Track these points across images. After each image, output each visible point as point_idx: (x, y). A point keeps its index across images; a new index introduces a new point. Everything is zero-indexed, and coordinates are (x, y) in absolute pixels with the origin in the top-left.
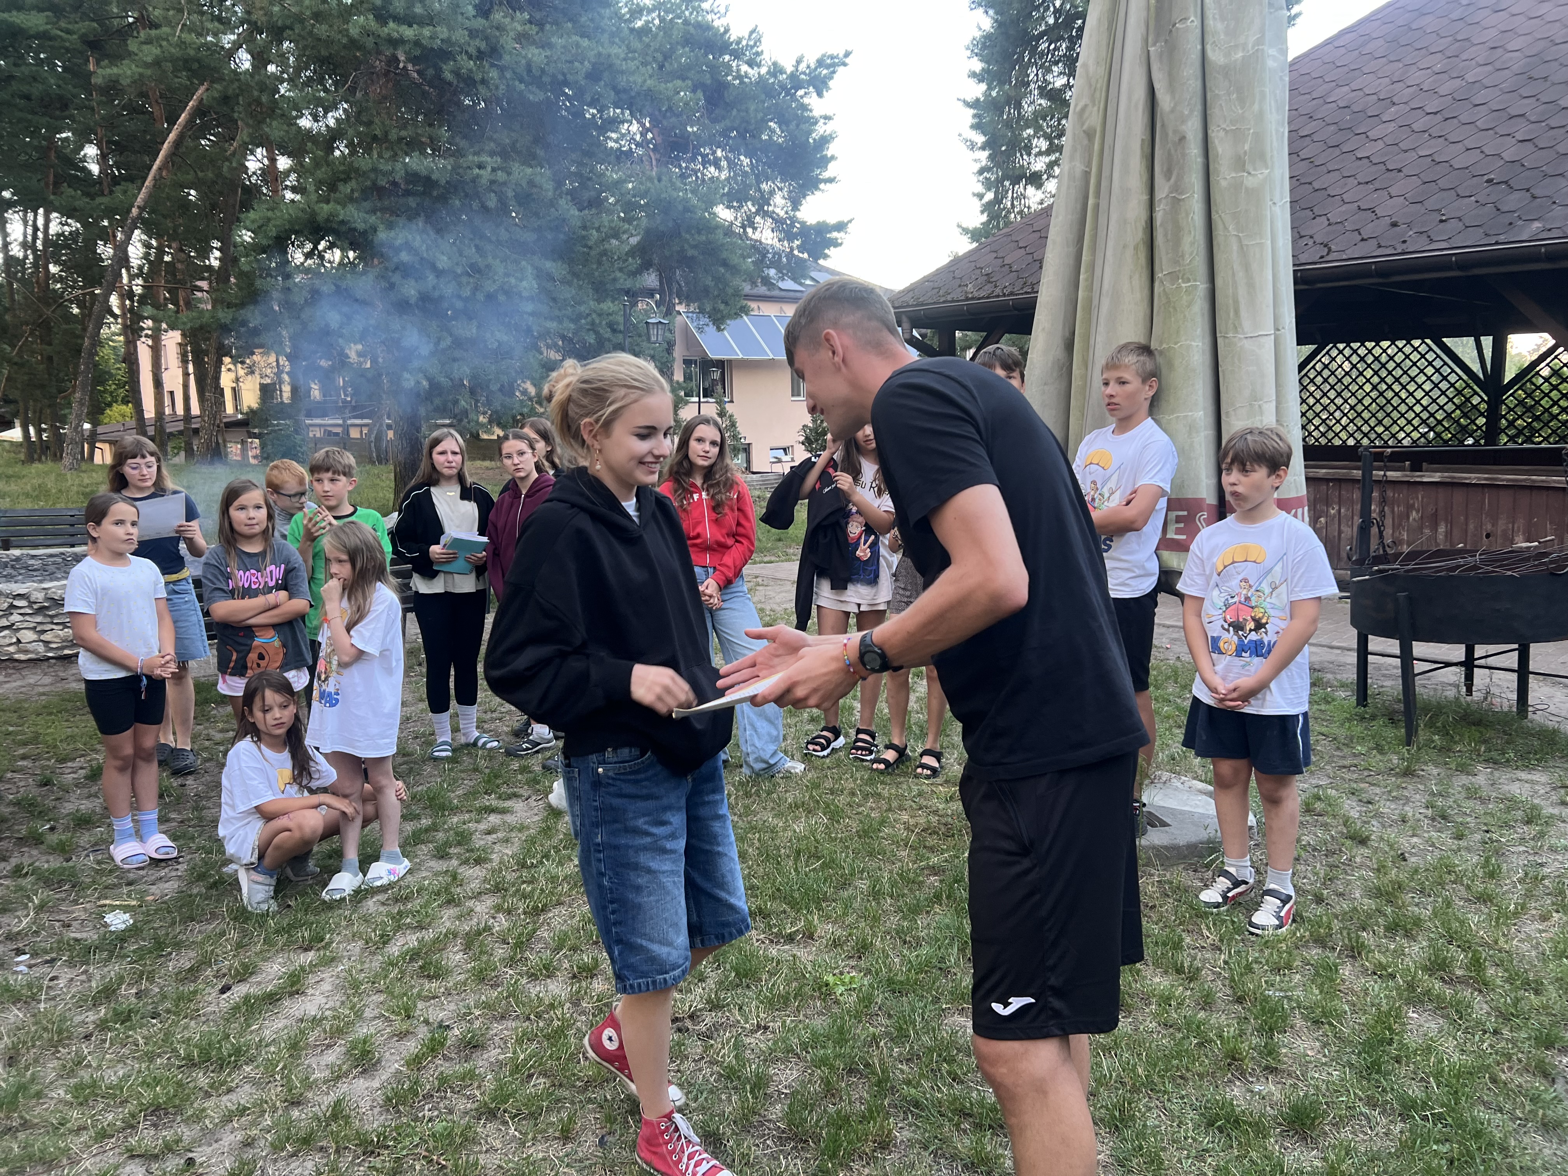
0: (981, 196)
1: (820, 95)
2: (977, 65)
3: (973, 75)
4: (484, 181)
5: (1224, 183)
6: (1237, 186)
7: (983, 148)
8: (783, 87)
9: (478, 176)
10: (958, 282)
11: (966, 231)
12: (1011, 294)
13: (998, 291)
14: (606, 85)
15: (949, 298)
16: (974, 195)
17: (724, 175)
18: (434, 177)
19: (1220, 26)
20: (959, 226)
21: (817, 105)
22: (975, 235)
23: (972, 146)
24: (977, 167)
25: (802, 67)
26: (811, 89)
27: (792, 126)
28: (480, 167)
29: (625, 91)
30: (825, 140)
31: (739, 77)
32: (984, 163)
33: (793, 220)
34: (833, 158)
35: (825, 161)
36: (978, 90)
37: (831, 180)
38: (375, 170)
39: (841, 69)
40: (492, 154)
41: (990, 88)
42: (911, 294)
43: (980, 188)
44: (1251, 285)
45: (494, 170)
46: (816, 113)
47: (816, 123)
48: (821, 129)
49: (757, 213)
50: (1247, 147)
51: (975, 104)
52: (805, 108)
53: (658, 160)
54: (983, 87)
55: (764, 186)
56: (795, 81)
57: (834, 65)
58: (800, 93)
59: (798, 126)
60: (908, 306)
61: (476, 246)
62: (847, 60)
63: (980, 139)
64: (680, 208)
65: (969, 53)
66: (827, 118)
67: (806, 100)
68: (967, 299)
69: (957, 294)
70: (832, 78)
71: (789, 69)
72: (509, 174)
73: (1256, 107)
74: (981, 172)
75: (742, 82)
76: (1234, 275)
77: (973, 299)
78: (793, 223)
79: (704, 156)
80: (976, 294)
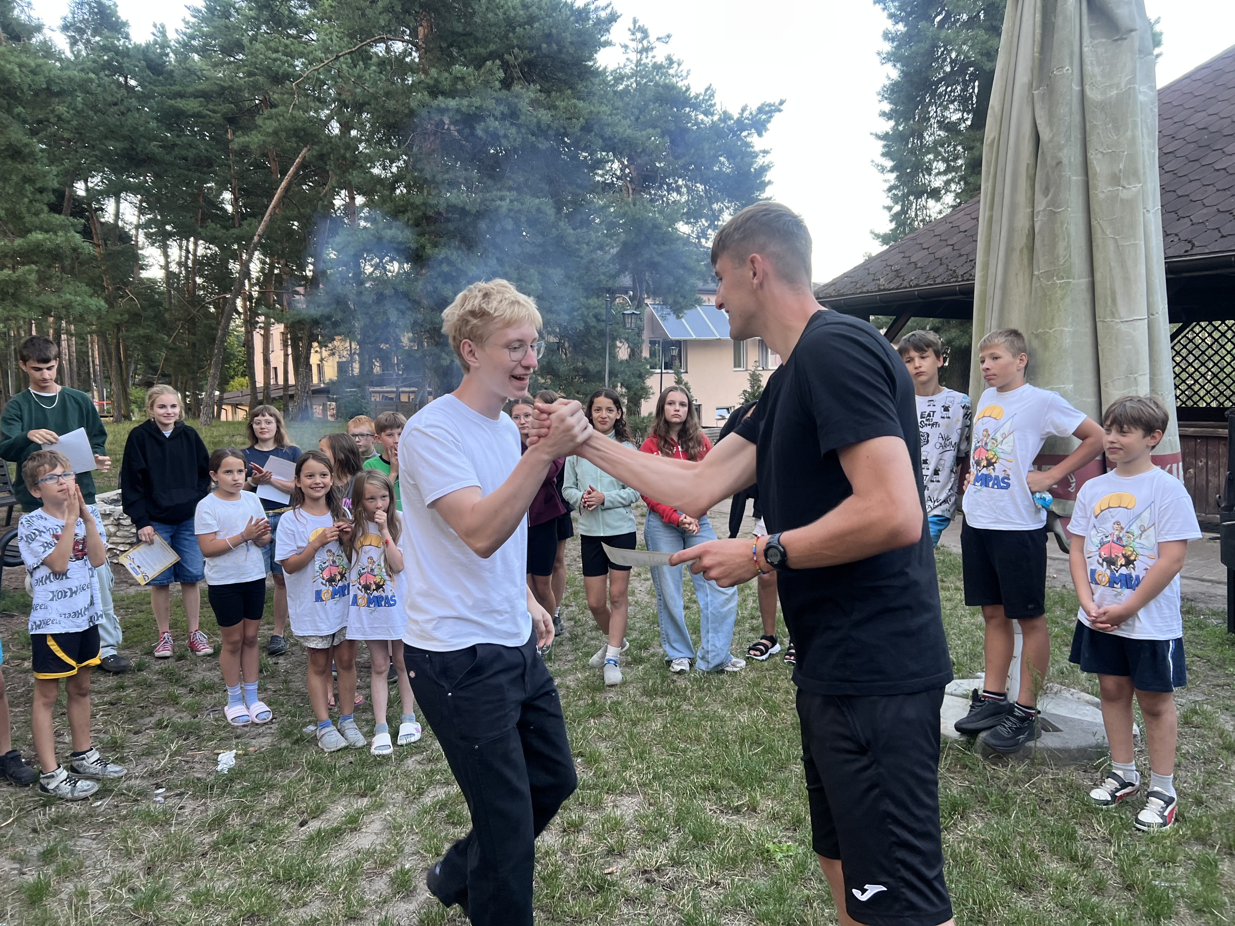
0: (890, 209)
1: (760, 135)
2: (887, 107)
3: (883, 114)
4: (504, 210)
5: (1102, 196)
6: (1113, 198)
7: (892, 171)
8: (731, 129)
9: (499, 206)
10: (872, 277)
11: (877, 236)
12: (917, 286)
13: (905, 283)
14: (596, 135)
15: (865, 290)
16: (884, 207)
17: (684, 199)
18: (467, 208)
19: (1097, 70)
20: (872, 232)
21: (757, 142)
22: (885, 239)
23: (883, 169)
24: (887, 186)
25: (746, 114)
26: (753, 131)
27: (738, 160)
28: (502, 199)
29: (610, 138)
30: (763, 169)
31: (696, 123)
32: (892, 183)
34: (770, 182)
35: (763, 185)
36: (887, 126)
38: (424, 204)
39: (777, 115)
40: (510, 189)
41: (897, 124)
42: (833, 287)
43: (889, 202)
44: (1127, 279)
45: (511, 201)
46: (757, 149)
47: (757, 156)
48: (760, 161)
49: (709, 227)
50: (1121, 166)
51: (885, 137)
52: (748, 145)
53: (633, 190)
54: (892, 123)
55: (715, 206)
56: (741, 125)
57: (771, 112)
58: (744, 134)
59: (742, 159)
60: (831, 297)
61: (498, 259)
62: (782, 107)
63: (889, 164)
64: (650, 225)
65: (880, 97)
66: (765, 152)
67: (749, 139)
68: (880, 290)
69: (872, 287)
70: (769, 122)
71: (736, 116)
72: (522, 204)
73: (1129, 133)
74: (890, 189)
75: (699, 128)
76: (1111, 270)
77: (884, 290)
79: (669, 185)
80: (887, 287)
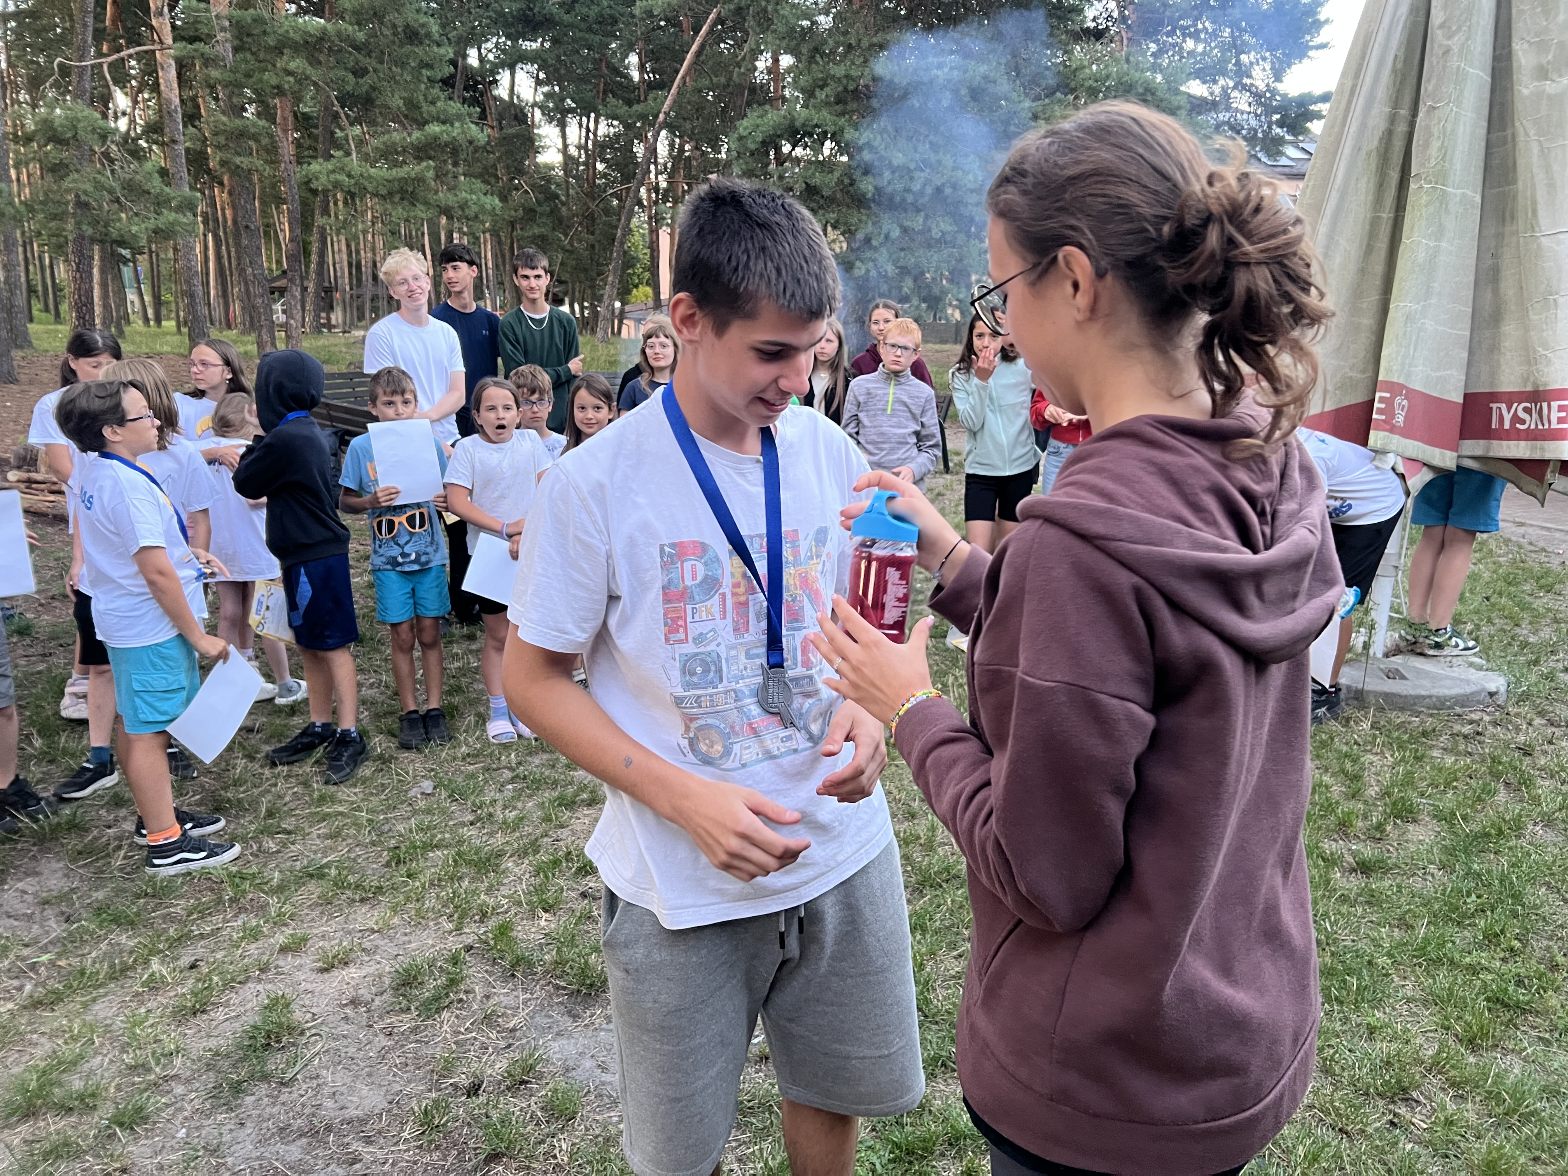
17: (1200, 48)
18: (896, 81)
30: (1317, 3)
33: (1274, 92)
34: (1327, 21)
35: (1318, 25)
37: (1323, 46)
50: (1550, 56)
53: (1129, 39)
55: (1244, 58)
64: (1141, 90)
78: (1273, 95)
79: (1183, 28)
